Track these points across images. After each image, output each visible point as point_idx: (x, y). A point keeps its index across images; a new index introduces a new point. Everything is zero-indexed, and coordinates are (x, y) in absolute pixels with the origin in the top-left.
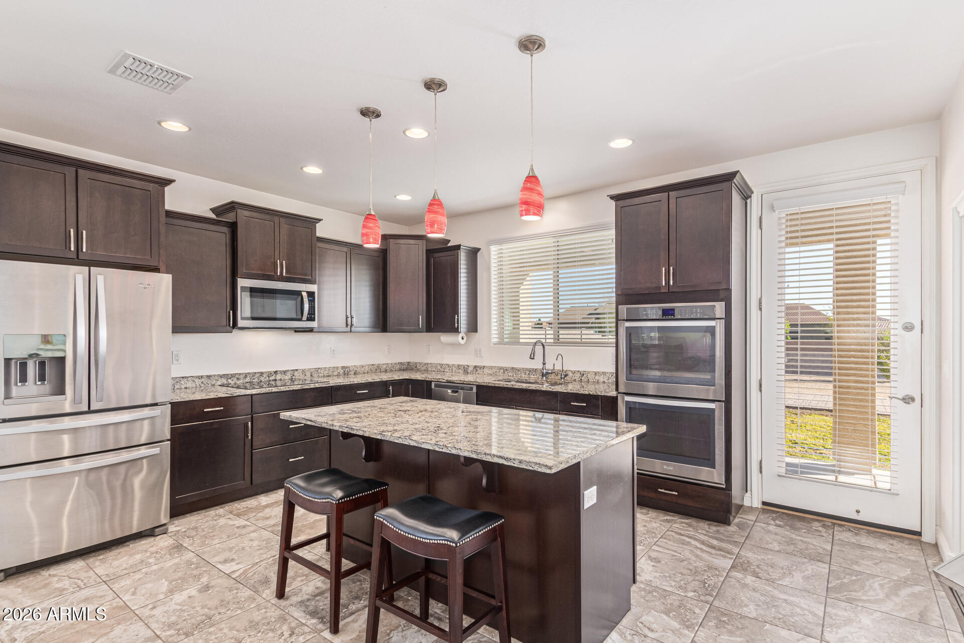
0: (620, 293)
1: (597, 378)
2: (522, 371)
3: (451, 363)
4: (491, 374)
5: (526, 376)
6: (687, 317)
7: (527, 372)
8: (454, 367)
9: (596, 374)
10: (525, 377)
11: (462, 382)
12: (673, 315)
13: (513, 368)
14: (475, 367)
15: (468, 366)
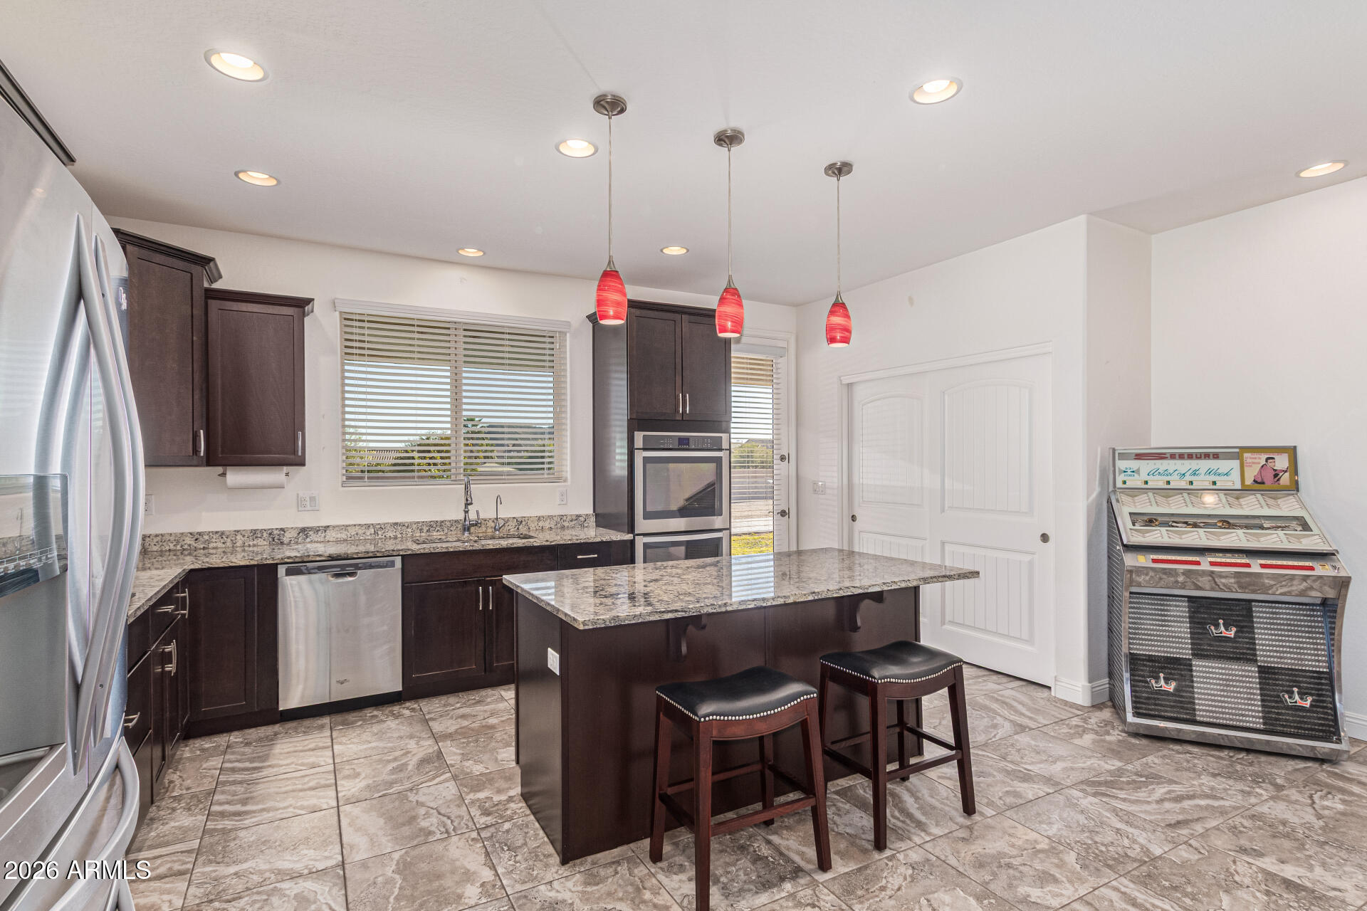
0: (634, 417)
1: (541, 524)
2: (414, 526)
3: (228, 527)
4: (345, 540)
5: (423, 534)
6: (700, 447)
7: (425, 529)
8: (239, 537)
9: (539, 519)
10: (420, 536)
11: (371, 555)
12: (688, 444)
13: (396, 524)
14: (303, 530)
15: (282, 529)
